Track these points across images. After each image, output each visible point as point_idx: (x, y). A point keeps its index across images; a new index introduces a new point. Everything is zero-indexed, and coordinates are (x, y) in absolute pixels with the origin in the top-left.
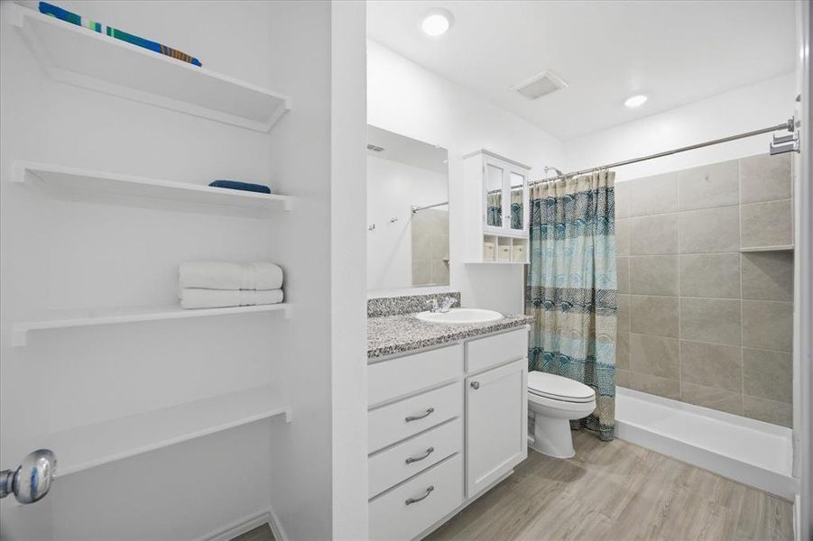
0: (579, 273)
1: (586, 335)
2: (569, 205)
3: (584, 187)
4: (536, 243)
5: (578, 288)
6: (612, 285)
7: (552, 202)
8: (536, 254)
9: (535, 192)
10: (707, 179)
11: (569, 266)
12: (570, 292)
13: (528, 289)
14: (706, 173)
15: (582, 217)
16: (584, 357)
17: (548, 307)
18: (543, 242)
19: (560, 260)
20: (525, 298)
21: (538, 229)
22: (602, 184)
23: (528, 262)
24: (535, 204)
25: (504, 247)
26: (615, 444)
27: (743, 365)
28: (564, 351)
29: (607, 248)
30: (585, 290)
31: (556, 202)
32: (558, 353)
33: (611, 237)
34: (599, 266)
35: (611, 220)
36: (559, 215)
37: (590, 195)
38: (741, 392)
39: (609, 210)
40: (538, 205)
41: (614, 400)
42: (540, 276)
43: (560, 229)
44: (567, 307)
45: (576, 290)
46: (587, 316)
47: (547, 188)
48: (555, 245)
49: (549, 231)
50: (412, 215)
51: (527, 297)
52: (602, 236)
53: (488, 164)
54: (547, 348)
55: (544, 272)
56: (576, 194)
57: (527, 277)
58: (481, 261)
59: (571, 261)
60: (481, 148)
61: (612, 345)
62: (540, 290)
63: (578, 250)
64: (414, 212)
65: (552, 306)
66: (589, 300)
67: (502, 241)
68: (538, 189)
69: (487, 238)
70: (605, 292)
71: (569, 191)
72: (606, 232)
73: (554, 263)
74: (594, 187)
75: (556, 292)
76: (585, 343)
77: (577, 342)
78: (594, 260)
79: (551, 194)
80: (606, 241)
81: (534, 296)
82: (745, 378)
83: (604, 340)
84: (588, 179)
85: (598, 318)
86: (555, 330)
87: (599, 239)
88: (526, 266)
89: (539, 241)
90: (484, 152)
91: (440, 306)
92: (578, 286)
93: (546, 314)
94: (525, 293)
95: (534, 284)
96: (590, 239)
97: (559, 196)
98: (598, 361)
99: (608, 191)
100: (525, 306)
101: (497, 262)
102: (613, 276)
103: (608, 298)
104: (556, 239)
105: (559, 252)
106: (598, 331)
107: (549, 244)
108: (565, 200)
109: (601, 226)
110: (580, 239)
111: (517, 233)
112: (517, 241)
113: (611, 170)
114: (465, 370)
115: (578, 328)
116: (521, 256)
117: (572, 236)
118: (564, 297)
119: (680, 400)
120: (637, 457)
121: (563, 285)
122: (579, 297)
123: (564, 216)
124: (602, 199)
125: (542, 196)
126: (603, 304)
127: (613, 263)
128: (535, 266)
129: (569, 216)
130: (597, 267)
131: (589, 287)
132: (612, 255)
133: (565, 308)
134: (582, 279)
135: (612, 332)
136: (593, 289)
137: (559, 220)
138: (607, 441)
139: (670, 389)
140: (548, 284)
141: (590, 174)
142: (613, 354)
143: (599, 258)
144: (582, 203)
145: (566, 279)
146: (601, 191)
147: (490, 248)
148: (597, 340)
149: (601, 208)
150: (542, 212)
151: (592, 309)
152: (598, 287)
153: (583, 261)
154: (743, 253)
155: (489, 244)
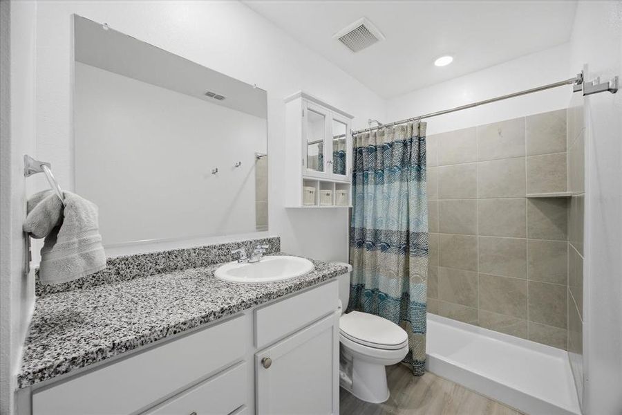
0: (396, 216)
1: (401, 274)
2: (387, 153)
3: (400, 136)
4: (359, 187)
5: (394, 230)
6: (424, 228)
7: (373, 150)
8: (358, 198)
9: (358, 140)
10: (500, 133)
11: (387, 208)
12: (388, 234)
13: (352, 230)
14: (500, 128)
15: (398, 164)
16: (399, 295)
17: (369, 248)
18: (365, 186)
19: (379, 203)
20: (350, 240)
21: (359, 174)
22: (415, 133)
23: (351, 206)
24: (358, 152)
25: (327, 191)
26: (427, 378)
27: (528, 295)
28: (382, 289)
29: (419, 193)
30: (401, 232)
31: (376, 150)
32: (377, 290)
33: (423, 183)
34: (412, 211)
35: (423, 167)
36: (379, 162)
37: (405, 144)
38: (527, 319)
39: (421, 158)
40: (361, 152)
41: (425, 335)
42: (363, 218)
43: (379, 175)
44: (385, 248)
45: (392, 233)
46: (402, 256)
47: (368, 136)
48: (375, 191)
49: (370, 176)
50: (256, 161)
51: (351, 238)
52: (415, 182)
53: (309, 109)
54: (368, 286)
55: (365, 214)
56: (393, 143)
57: (351, 219)
58: (299, 205)
59: (388, 205)
60: (300, 91)
61: (423, 285)
62: (363, 230)
63: (395, 194)
64: (258, 158)
65: (373, 246)
66: (404, 242)
67: (325, 185)
68: (361, 138)
69: (307, 182)
70: (418, 234)
71: (387, 140)
72: (419, 178)
73: (375, 205)
74: (409, 136)
75: (376, 233)
76: (400, 281)
77: (393, 281)
78: (408, 204)
79: (371, 142)
80: (419, 187)
81: (357, 237)
82: (530, 306)
83: (417, 280)
84: (403, 129)
85: (412, 259)
86: (375, 269)
87: (413, 184)
88: (350, 209)
89: (361, 186)
90: (304, 95)
91: (249, 256)
92: (394, 228)
93: (367, 254)
94: (350, 234)
95: (357, 225)
96: (405, 184)
97: (378, 144)
98: (412, 299)
99: (421, 140)
100: (350, 246)
101: (318, 206)
102: (425, 219)
103: (421, 240)
104: (376, 184)
105: (379, 196)
106: (412, 271)
107: (370, 188)
108: (384, 148)
109: (414, 173)
110: (397, 184)
111: (339, 178)
112: (339, 186)
113: (423, 120)
114: (255, 344)
115: (394, 268)
116: (343, 201)
117: (390, 182)
118: (383, 238)
119: (478, 325)
120: (446, 394)
121: (382, 227)
122: (395, 239)
123: (383, 163)
124: (415, 147)
125: (364, 144)
126: (416, 246)
127: (424, 207)
128: (358, 208)
129: (387, 162)
130: (411, 210)
131: (404, 229)
132: (424, 200)
133: (384, 249)
134: (398, 222)
135: (424, 273)
136: (408, 231)
137: (379, 167)
138: (419, 376)
139: (470, 315)
140: (369, 226)
141: (406, 124)
142: (424, 293)
143: (413, 202)
144: (398, 151)
145: (384, 221)
146: (414, 140)
147: (310, 192)
148: (410, 279)
149: (414, 156)
150: (364, 158)
151: (406, 250)
152: (412, 230)
153: (399, 205)
154: (529, 198)
155: (309, 188)
